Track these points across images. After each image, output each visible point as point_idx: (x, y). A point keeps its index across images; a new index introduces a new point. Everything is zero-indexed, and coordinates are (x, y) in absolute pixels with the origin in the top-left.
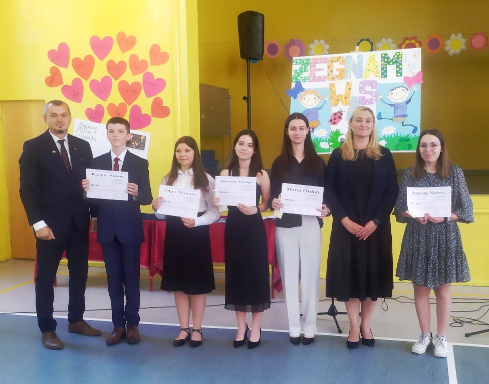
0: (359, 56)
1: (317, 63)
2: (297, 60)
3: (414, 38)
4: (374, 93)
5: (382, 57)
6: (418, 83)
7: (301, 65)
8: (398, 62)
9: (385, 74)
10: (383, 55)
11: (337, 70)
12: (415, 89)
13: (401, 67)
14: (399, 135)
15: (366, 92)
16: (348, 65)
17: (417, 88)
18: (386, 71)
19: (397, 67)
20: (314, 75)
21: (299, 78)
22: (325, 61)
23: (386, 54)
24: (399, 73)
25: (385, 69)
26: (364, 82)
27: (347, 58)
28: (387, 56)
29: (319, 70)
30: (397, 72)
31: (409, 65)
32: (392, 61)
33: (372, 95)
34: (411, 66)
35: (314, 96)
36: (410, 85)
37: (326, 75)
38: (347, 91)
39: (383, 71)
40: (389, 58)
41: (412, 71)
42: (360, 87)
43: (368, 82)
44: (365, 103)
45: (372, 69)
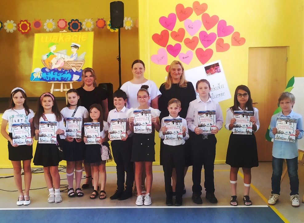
3: (25, 21)
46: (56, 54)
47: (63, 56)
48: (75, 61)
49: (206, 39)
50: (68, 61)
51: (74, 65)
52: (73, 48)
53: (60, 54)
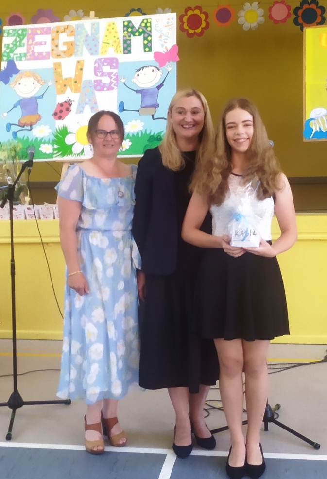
0: (93, 24)
1: (37, 34)
2: (9, 30)
3: (198, 8)
4: (114, 75)
5: (124, 26)
6: (173, 61)
7: (14, 38)
8: (145, 32)
9: (129, 49)
10: (126, 23)
11: (65, 43)
12: (169, 69)
13: (149, 38)
14: (148, 133)
15: (103, 74)
16: (79, 37)
17: (171, 67)
18: (130, 45)
19: (145, 39)
20: (33, 51)
21: (11, 55)
22: (47, 31)
23: (129, 22)
24: (148, 47)
25: (128, 42)
26: (100, 59)
27: (78, 26)
28: (130, 25)
29: (40, 43)
30: (145, 46)
31: (161, 37)
32: (138, 31)
33: (111, 78)
34: (163, 37)
35: (32, 80)
36: (162, 64)
37: (49, 50)
38: (77, 73)
39: (126, 45)
40: (133, 27)
41: (165, 45)
42: (95, 67)
43: (106, 59)
44: (102, 89)
45: (111, 42)
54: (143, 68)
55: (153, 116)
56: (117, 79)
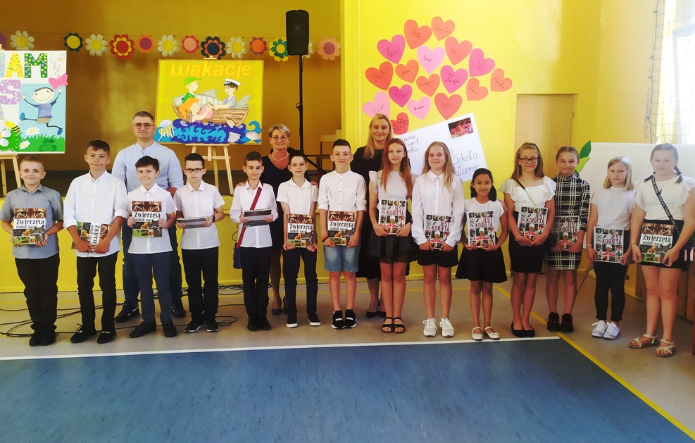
3: (124, 36)
4: (17, 93)
5: (25, 57)
8: (42, 63)
9: (29, 74)
10: (27, 55)
12: (60, 91)
13: (45, 68)
14: (43, 136)
15: (8, 92)
17: (62, 90)
18: (30, 72)
19: (42, 68)
23: (29, 54)
24: (44, 74)
25: (29, 69)
26: (5, 81)
28: (30, 57)
30: (42, 73)
31: (54, 67)
32: (36, 61)
33: (14, 95)
34: (56, 68)
36: (55, 87)
39: (26, 71)
40: (32, 58)
41: (58, 73)
43: (10, 81)
44: (7, 103)
45: (15, 69)
46: (198, 97)
47: (210, 100)
48: (231, 109)
49: (452, 79)
50: (219, 110)
51: (230, 116)
52: (227, 86)
53: (204, 98)
54: (40, 89)
55: (47, 124)
56: (19, 96)
